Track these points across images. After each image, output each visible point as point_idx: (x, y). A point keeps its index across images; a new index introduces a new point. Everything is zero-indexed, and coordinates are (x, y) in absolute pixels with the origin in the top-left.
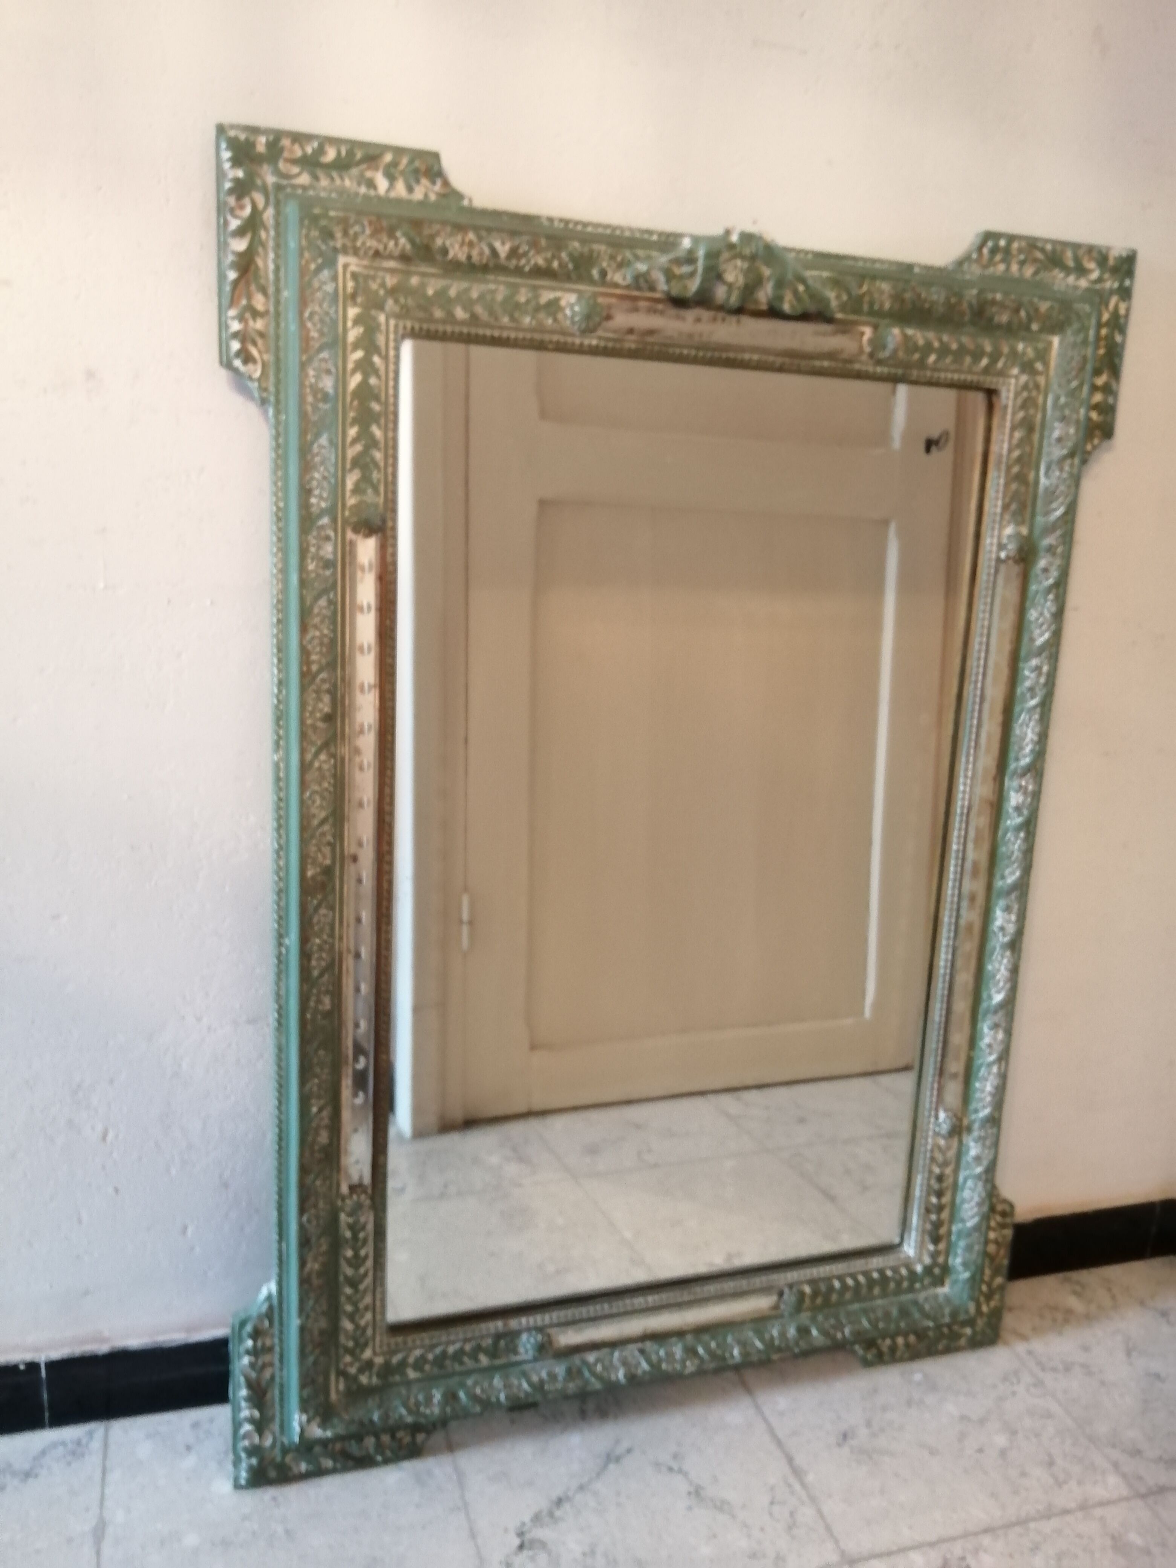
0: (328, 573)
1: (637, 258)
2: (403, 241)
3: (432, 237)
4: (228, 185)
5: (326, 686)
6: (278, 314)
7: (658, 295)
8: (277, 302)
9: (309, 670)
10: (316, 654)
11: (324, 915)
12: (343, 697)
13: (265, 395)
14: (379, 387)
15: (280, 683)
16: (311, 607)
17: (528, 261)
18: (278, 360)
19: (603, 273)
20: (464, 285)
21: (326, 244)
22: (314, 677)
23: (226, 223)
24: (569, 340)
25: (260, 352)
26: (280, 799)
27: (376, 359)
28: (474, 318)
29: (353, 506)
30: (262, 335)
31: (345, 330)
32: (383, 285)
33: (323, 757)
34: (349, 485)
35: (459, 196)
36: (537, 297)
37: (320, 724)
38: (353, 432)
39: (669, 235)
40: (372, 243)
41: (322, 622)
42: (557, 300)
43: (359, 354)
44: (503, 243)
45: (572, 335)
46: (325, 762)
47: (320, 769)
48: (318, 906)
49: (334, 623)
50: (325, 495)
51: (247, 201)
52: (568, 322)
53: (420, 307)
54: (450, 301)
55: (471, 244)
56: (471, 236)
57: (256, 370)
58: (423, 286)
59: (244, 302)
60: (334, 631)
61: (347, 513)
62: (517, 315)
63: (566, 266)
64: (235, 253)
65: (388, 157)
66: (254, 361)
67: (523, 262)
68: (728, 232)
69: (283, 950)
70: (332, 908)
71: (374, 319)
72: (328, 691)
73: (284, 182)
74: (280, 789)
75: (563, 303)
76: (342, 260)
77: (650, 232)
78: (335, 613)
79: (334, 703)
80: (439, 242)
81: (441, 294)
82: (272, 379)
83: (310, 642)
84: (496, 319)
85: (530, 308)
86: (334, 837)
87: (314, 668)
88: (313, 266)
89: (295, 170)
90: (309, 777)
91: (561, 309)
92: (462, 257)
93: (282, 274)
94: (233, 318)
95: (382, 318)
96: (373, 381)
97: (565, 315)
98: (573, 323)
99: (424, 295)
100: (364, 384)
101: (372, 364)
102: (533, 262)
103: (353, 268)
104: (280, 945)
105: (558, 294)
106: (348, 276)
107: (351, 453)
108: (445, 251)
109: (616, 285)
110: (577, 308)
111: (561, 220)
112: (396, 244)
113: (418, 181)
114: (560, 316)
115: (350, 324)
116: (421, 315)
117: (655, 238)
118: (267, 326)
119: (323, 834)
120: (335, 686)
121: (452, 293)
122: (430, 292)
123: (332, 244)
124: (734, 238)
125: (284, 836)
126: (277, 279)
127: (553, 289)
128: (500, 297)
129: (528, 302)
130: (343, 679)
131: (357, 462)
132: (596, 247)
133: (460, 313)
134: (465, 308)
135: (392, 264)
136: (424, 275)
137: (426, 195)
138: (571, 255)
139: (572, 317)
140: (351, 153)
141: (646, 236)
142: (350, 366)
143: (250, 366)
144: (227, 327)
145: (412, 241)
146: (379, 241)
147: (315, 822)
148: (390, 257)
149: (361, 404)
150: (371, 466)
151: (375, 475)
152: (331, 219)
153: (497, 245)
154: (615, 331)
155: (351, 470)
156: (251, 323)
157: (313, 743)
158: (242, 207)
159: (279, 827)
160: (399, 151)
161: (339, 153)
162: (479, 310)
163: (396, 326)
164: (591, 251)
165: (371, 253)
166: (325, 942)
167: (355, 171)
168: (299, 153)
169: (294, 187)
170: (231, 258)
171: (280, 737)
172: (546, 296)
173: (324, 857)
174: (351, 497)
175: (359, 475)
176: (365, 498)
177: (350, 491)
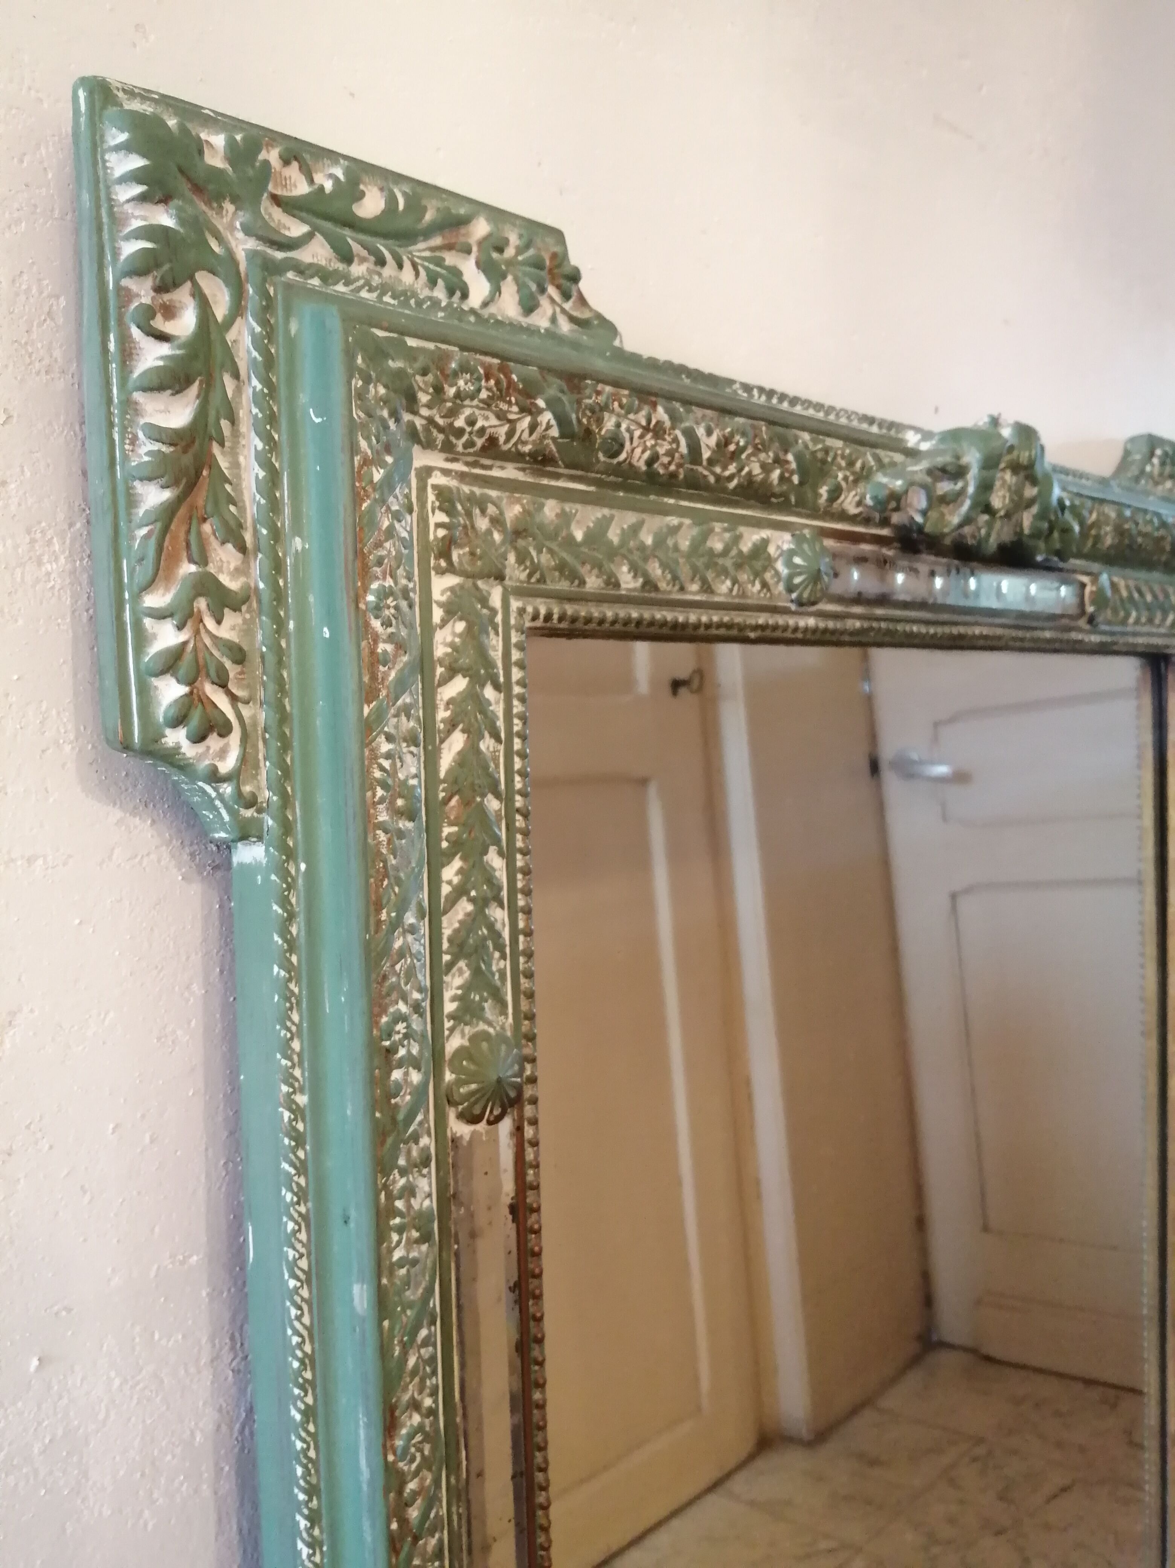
1: (881, 465)
2: (547, 417)
3: (598, 412)
4: (130, 248)
6: (279, 596)
7: (885, 532)
8: (278, 566)
13: (248, 813)
14: (496, 760)
17: (740, 470)
18: (283, 718)
19: (836, 493)
20: (631, 518)
21: (398, 420)
23: (127, 352)
24: (781, 620)
25: (234, 699)
27: (489, 693)
28: (649, 584)
29: (460, 1052)
30: (239, 655)
31: (428, 629)
32: (497, 522)
34: (449, 1006)
35: (610, 329)
36: (737, 539)
38: (450, 873)
39: (892, 425)
40: (487, 421)
42: (765, 542)
43: (459, 684)
44: (709, 433)
45: (785, 611)
51: (183, 296)
52: (781, 587)
53: (562, 568)
54: (613, 553)
55: (658, 432)
56: (661, 414)
57: (223, 753)
58: (565, 518)
59: (188, 568)
61: (449, 1076)
62: (710, 575)
63: (789, 480)
64: (157, 433)
65: (481, 228)
66: (225, 730)
67: (732, 469)
68: (995, 422)
71: (484, 601)
73: (279, 255)
75: (772, 550)
76: (421, 458)
77: (871, 421)
80: (609, 423)
81: (595, 536)
82: (265, 767)
84: (682, 589)
85: (728, 563)
88: (378, 475)
89: (296, 229)
91: (770, 562)
92: (640, 460)
93: (285, 493)
94: (160, 615)
95: (496, 598)
96: (487, 744)
97: (777, 573)
98: (790, 589)
99: (570, 540)
100: (471, 753)
101: (482, 705)
102: (746, 469)
103: (437, 479)
105: (765, 533)
106: (431, 497)
107: (450, 925)
108: (615, 445)
109: (843, 516)
110: (797, 560)
111: (761, 390)
112: (533, 428)
113: (542, 290)
114: (768, 576)
115: (437, 614)
116: (563, 586)
117: (875, 429)
118: (247, 630)
121: (614, 535)
122: (579, 535)
123: (407, 417)
124: (1006, 432)
126: (274, 505)
127: (758, 524)
128: (685, 544)
129: (725, 552)
131: (460, 948)
132: (830, 442)
133: (628, 582)
134: (635, 570)
135: (510, 472)
136: (565, 495)
137: (553, 320)
138: (798, 458)
139: (791, 577)
140: (415, 206)
141: (864, 426)
142: (442, 714)
143: (214, 742)
144: (142, 639)
145: (562, 421)
146: (501, 416)
148: (516, 457)
149: (466, 803)
150: (490, 944)
151: (499, 964)
152: (411, 355)
153: (701, 431)
154: (839, 599)
155: (451, 965)
156: (210, 623)
158: (170, 312)
160: (497, 215)
161: (391, 200)
162: (655, 570)
163: (522, 611)
164: (826, 451)
165: (480, 442)
167: (421, 249)
168: (302, 188)
169: (301, 269)
170: (146, 448)
172: (751, 538)
174: (452, 1030)
175: (467, 974)
176: (482, 1026)
177: (451, 1017)
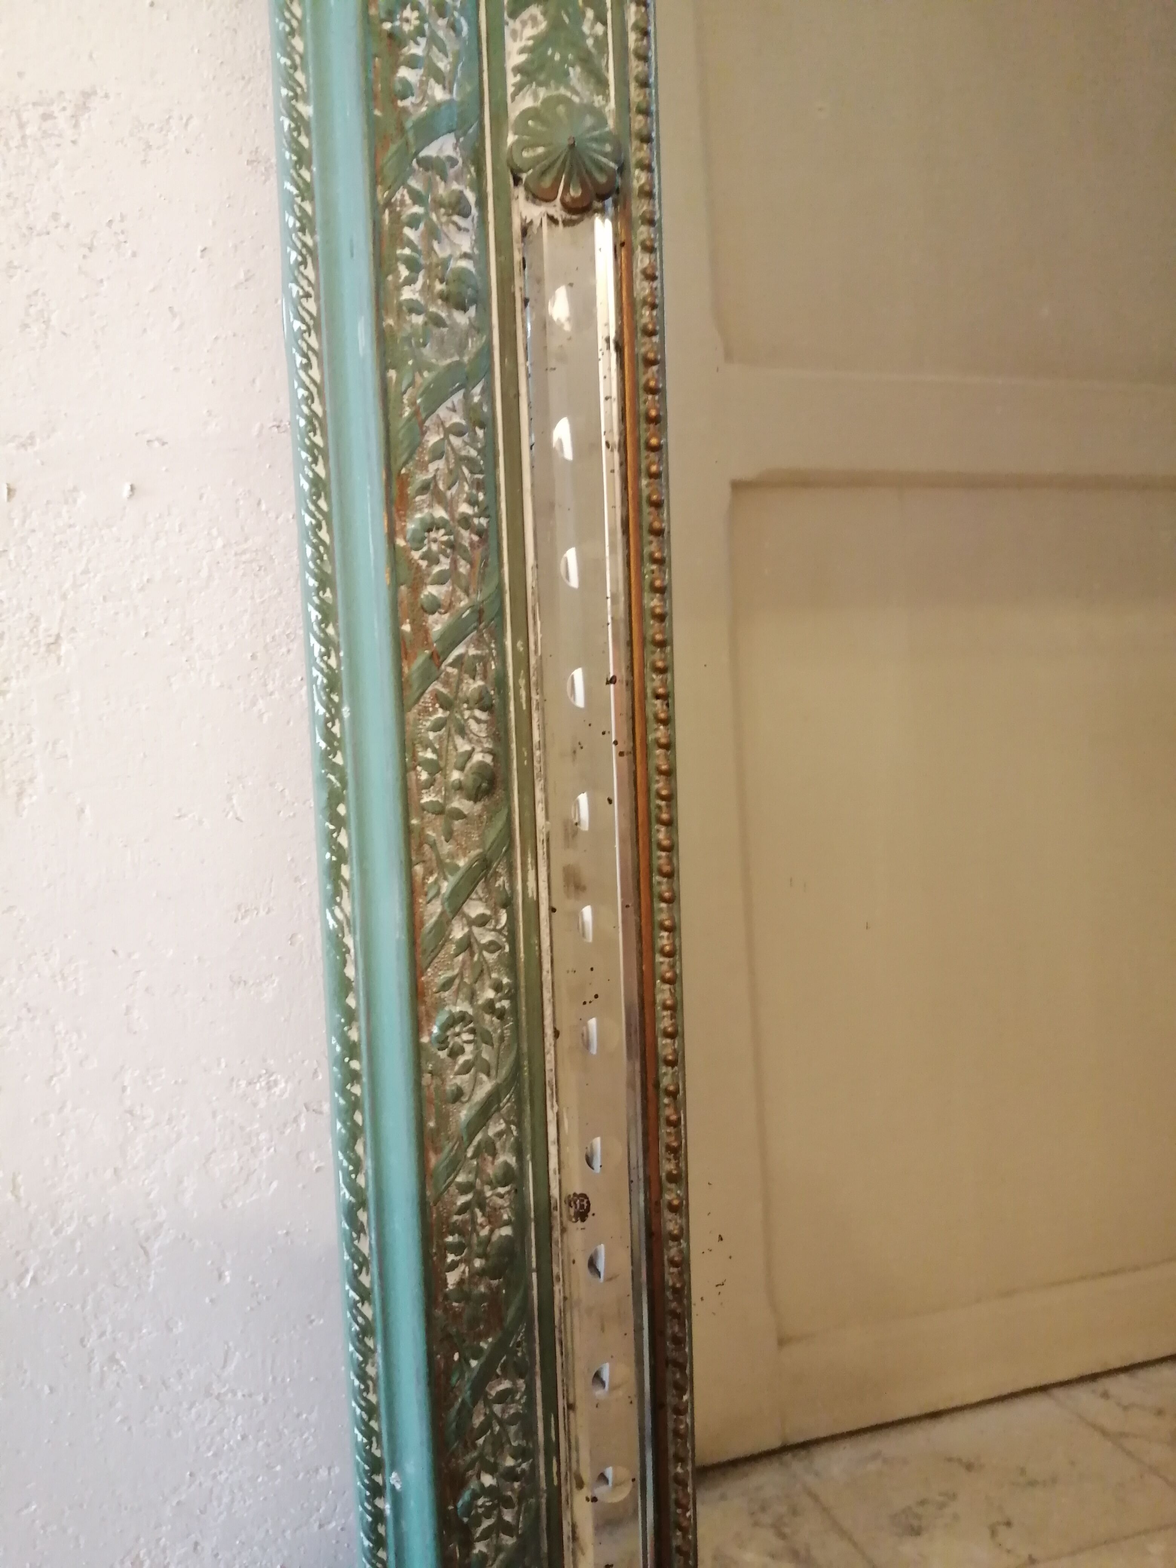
0: (462, 319)
5: (473, 686)
9: (421, 629)
10: (440, 580)
11: (504, 1397)
12: (525, 718)
15: (333, 684)
16: (418, 427)
22: (437, 658)
26: (351, 1049)
29: (526, 114)
33: (475, 909)
34: (514, 58)
37: (460, 803)
41: (454, 477)
46: (482, 921)
47: (467, 944)
48: (486, 1375)
49: (487, 485)
50: (443, 65)
60: (488, 510)
61: (511, 139)
69: (387, 1507)
70: (522, 1370)
72: (483, 702)
74: (350, 1016)
78: (489, 451)
79: (499, 735)
83: (418, 542)
86: (519, 1152)
87: (437, 624)
90: (435, 976)
104: (376, 1491)
119: (489, 1148)
120: (501, 683)
125: (368, 1164)
130: (523, 661)
147: (464, 1114)
151: (595, 28)
155: (517, 8)
157: (443, 867)
159: (354, 1133)
166: (511, 1475)
171: (341, 856)
173: (494, 1220)
174: (519, 87)
175: (543, 25)
176: (563, 91)
177: (518, 70)
